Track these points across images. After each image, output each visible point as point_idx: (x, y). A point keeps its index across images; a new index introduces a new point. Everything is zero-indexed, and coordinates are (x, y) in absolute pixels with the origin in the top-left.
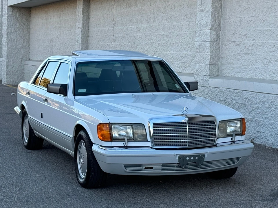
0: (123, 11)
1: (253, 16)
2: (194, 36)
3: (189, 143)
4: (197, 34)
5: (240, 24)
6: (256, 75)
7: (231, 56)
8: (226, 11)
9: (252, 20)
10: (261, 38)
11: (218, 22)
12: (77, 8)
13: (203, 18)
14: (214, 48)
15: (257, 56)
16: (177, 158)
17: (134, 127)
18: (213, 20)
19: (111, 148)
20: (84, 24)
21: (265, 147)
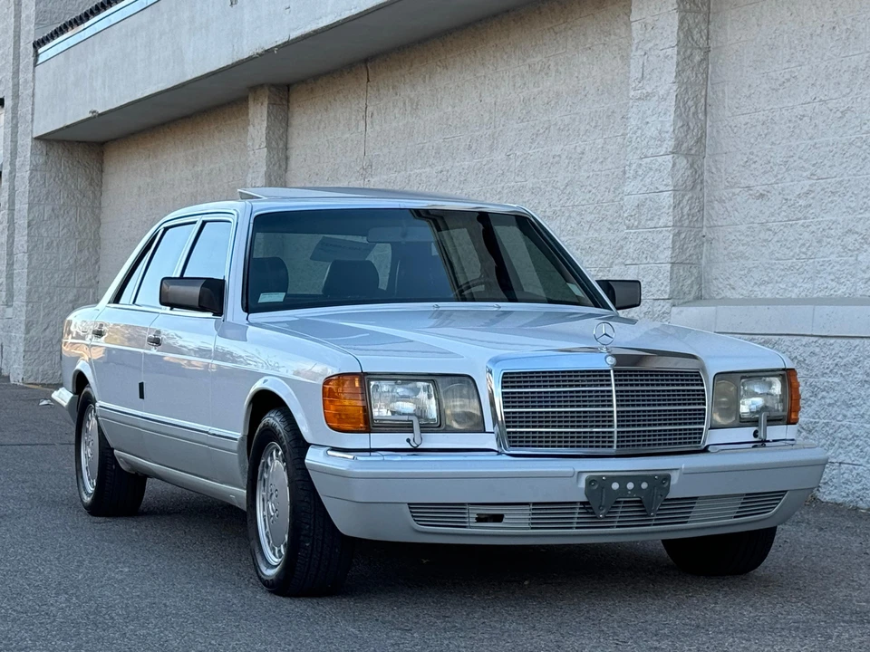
0: (394, 124)
1: (809, 100)
2: (621, 182)
3: (618, 437)
4: (631, 172)
5: (766, 131)
6: (822, 287)
7: (738, 234)
8: (721, 95)
9: (804, 116)
10: (835, 169)
11: (695, 131)
12: (251, 128)
13: (647, 120)
14: (686, 210)
15: (823, 226)
16: (582, 485)
17: (440, 385)
18: (680, 124)
19: (368, 454)
20: (270, 176)
21: (856, 509)
